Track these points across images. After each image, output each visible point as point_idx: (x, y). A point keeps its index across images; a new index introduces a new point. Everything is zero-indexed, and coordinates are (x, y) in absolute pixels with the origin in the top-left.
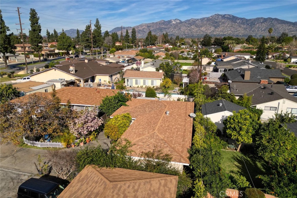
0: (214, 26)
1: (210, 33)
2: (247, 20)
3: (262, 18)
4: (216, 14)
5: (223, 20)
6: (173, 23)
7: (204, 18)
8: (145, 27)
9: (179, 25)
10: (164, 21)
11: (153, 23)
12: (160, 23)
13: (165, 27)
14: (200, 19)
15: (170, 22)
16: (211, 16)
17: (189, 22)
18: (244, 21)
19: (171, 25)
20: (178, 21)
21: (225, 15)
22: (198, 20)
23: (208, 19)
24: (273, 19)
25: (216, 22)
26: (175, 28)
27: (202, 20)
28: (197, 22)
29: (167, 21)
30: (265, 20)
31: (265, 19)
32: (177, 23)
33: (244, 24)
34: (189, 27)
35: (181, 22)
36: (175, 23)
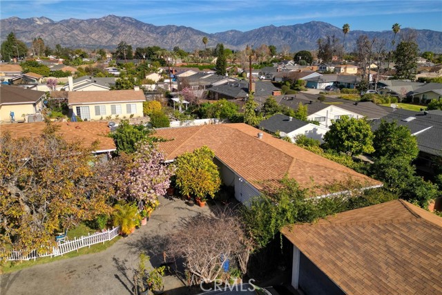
0: (111, 33)
1: (106, 43)
2: (157, 28)
3: (174, 26)
4: (110, 16)
5: (123, 25)
6: (38, 23)
7: (93, 20)
9: (51, 28)
10: (19, 18)
12: (11, 22)
13: (24, 29)
14: (87, 20)
15: (31, 21)
16: (104, 18)
17: (69, 24)
18: (152, 29)
19: (35, 27)
20: (48, 21)
21: (125, 17)
22: (82, 21)
23: (100, 22)
24: (187, 28)
25: (114, 28)
26: (43, 32)
27: (90, 21)
28: (82, 24)
29: (25, 20)
30: (179, 29)
31: (177, 27)
32: (44, 23)
33: (152, 32)
34: (69, 32)
35: (53, 23)
36: (42, 24)
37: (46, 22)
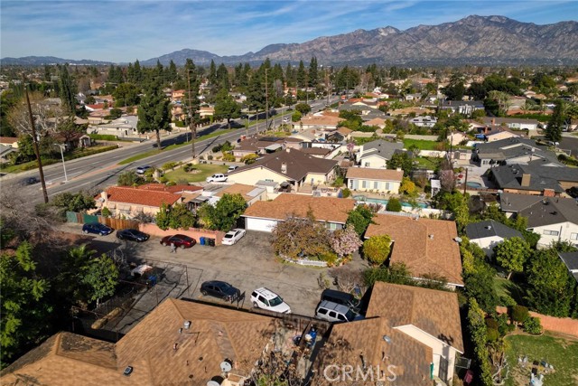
0: (467, 40)
1: (458, 54)
2: (538, 28)
3: (571, 22)
4: (471, 16)
5: (487, 29)
6: (382, 34)
7: (446, 24)
8: (324, 43)
9: (394, 39)
10: (364, 31)
11: (342, 35)
12: (356, 35)
13: (366, 43)
14: (439, 26)
15: (376, 32)
16: (462, 20)
17: (416, 33)
18: (531, 30)
19: (378, 39)
20: (393, 31)
21: (491, 17)
22: (433, 27)
23: (455, 26)
25: (472, 33)
26: (386, 45)
27: (442, 27)
28: (432, 32)
29: (369, 32)
32: (389, 35)
33: (530, 35)
34: (414, 43)
35: (398, 33)
36: (386, 35)
37: (391, 32)
